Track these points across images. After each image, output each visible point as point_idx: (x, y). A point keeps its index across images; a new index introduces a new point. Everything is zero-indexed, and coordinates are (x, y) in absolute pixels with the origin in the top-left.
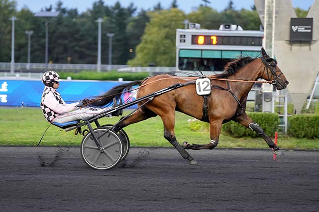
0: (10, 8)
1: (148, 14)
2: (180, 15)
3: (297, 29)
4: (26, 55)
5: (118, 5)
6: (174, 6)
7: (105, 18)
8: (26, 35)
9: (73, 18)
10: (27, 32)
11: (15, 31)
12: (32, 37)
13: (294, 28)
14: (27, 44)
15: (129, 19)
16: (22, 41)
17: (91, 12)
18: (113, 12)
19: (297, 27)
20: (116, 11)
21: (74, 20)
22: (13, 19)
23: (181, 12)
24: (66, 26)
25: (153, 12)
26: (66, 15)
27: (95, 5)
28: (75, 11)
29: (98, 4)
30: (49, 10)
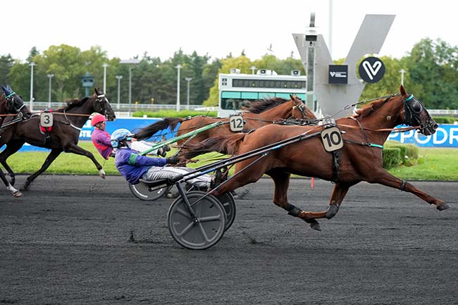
0: (104, 56)
1: (221, 62)
2: (246, 62)
3: (335, 75)
4: (116, 96)
5: (195, 54)
6: (243, 54)
7: (184, 65)
8: (117, 79)
9: (156, 64)
10: (117, 77)
11: (107, 76)
12: (121, 80)
13: (332, 74)
14: (117, 86)
15: (205, 65)
16: (113, 84)
17: (172, 60)
18: (190, 60)
19: (334, 73)
20: (194, 58)
21: (158, 66)
22: (105, 65)
23: (248, 60)
24: (150, 71)
25: (225, 59)
26: (151, 62)
27: (175, 55)
28: (159, 59)
29: (178, 53)
30: (137, 58)
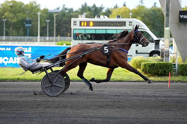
0: (38, 8)
1: (110, 10)
3: (183, 17)
4: (46, 32)
5: (94, 6)
6: (124, 5)
7: (88, 12)
8: (46, 22)
9: (71, 13)
10: (47, 21)
11: (40, 20)
12: (49, 23)
13: (181, 16)
14: (46, 27)
15: (101, 13)
16: (44, 25)
17: (81, 9)
18: (92, 9)
19: (183, 15)
20: (94, 9)
21: (71, 14)
22: (39, 13)
23: (128, 9)
24: (67, 17)
25: (113, 9)
26: (67, 11)
27: (83, 6)
28: (72, 9)
29: (84, 5)
30: (58, 9)
